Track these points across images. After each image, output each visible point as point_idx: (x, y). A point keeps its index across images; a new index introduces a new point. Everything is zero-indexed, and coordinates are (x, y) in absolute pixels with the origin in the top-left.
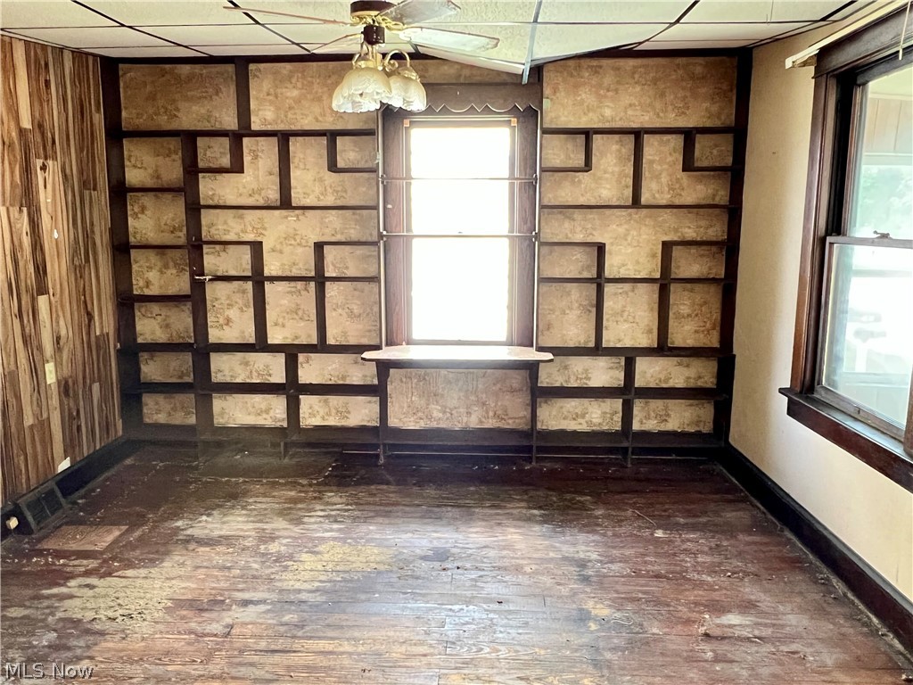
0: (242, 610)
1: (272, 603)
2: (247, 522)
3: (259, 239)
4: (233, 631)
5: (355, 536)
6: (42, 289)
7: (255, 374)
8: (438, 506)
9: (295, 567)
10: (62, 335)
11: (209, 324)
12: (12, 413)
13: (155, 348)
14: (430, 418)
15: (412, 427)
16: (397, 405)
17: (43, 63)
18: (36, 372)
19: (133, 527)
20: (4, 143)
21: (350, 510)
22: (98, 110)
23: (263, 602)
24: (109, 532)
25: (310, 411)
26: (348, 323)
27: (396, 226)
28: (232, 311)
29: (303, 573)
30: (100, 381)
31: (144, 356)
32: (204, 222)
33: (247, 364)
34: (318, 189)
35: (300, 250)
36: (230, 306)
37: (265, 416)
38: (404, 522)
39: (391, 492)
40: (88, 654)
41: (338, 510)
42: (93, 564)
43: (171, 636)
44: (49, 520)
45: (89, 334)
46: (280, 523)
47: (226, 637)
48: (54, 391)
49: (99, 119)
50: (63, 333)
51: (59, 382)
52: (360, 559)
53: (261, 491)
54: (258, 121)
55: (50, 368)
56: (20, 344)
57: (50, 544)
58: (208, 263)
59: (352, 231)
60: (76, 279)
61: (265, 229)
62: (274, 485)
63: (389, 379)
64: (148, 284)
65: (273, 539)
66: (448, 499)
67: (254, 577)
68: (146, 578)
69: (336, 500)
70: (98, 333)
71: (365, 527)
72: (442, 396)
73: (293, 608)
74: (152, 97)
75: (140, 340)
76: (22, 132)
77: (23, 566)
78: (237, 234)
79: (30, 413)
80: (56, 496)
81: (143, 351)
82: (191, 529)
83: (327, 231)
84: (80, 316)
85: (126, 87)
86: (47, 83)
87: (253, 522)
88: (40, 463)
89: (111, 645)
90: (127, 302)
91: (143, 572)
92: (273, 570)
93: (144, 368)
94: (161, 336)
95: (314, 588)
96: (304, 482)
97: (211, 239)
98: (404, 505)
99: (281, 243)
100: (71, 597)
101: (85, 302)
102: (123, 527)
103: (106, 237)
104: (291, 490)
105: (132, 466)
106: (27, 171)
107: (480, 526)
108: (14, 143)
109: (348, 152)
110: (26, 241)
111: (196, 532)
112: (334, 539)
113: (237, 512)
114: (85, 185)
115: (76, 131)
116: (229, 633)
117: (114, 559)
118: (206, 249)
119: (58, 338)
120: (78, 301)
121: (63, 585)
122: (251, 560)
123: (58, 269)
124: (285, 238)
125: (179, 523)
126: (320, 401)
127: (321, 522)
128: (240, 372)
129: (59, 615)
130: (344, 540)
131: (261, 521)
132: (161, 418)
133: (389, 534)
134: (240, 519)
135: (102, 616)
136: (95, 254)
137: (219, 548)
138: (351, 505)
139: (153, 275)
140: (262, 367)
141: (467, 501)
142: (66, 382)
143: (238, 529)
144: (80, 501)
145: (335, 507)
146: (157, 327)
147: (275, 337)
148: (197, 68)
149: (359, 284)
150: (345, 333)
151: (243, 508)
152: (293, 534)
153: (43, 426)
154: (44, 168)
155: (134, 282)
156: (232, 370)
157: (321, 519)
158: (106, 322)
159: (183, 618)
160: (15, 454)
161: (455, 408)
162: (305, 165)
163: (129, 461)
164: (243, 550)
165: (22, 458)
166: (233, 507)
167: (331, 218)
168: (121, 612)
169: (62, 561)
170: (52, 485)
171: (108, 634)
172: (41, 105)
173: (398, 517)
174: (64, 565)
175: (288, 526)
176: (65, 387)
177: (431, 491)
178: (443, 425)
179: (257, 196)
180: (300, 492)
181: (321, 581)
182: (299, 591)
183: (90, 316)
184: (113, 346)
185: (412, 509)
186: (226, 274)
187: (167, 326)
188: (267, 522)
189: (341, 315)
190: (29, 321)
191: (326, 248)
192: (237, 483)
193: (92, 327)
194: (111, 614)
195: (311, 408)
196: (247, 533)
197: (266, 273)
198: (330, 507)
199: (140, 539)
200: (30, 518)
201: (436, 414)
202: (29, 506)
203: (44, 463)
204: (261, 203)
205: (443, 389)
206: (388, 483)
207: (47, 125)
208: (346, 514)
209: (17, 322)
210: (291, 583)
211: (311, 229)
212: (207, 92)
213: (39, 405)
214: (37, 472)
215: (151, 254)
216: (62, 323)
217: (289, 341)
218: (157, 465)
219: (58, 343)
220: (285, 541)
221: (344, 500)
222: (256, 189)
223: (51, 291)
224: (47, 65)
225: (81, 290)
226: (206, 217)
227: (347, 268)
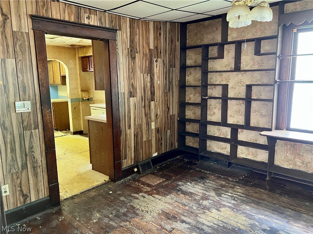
0: (180, 224)
1: (191, 225)
2: (202, 189)
3: (227, 83)
4: (173, 231)
5: (238, 209)
6: (153, 99)
7: (222, 134)
8: (284, 207)
9: (208, 214)
10: (158, 114)
11: (208, 114)
12: (139, 136)
13: (191, 121)
14: (295, 164)
15: (286, 167)
16: (279, 156)
17: (159, 27)
18: (148, 124)
19: (167, 180)
20: (144, 54)
21: (242, 196)
22: (178, 41)
23: (189, 224)
24: (160, 180)
25: (241, 151)
26: (260, 118)
27: (285, 77)
28: (215, 110)
29: (209, 217)
30: (170, 129)
31: (187, 123)
32: (209, 77)
33: (219, 130)
34: (251, 63)
35: (243, 88)
36: (215, 108)
37: (224, 150)
38: (263, 209)
39: (264, 194)
40: (129, 220)
41: (237, 195)
42: (149, 189)
43: (154, 224)
44: (146, 171)
45: (168, 114)
46: (213, 194)
47: (169, 232)
48: (154, 131)
49: (178, 44)
50: (159, 113)
51: (156, 128)
52: (235, 220)
53: (213, 178)
54: (230, 38)
55: (153, 124)
56: (144, 115)
57: (143, 179)
58: (209, 92)
59: (265, 80)
60: (165, 97)
61: (230, 79)
62: (219, 178)
63: (276, 144)
64: (190, 99)
65: (206, 199)
66: (291, 205)
67: (192, 212)
68: (160, 200)
69: (240, 190)
70: (171, 114)
71: (244, 206)
72: (303, 156)
73: (198, 231)
74: (196, 34)
75: (186, 118)
76: (150, 50)
77: (133, 184)
78: (220, 82)
79: (145, 137)
80: (150, 164)
81: (187, 122)
82: (182, 187)
83: (254, 80)
84: (165, 108)
85: (189, 32)
86: (160, 34)
87: (203, 190)
88: (147, 153)
89: (137, 220)
90: (183, 105)
91: (160, 197)
92: (200, 212)
93: (187, 127)
94: (193, 117)
95: (210, 226)
96: (230, 179)
97: (211, 84)
98: (268, 202)
99: (235, 85)
100: (137, 199)
101: (167, 104)
102: (164, 179)
103: (177, 83)
104: (223, 181)
105: (179, 158)
106: (151, 63)
107: (302, 224)
108: (147, 54)
109: (265, 47)
110: (149, 84)
111: (183, 188)
112: (229, 207)
113: (200, 184)
114: (171, 66)
115: (169, 48)
116: (171, 231)
117: (155, 190)
118: (209, 87)
119: (157, 115)
120: (165, 103)
121: (138, 194)
122: (194, 205)
123: (159, 93)
124: (237, 83)
125: (180, 183)
126: (245, 149)
127: (228, 198)
128: (217, 132)
129: (131, 204)
130: (232, 209)
131: (206, 191)
132: (191, 144)
133: (254, 213)
134: (200, 187)
135: (141, 209)
136: (172, 88)
137: (187, 197)
138: (244, 194)
139: (191, 96)
140: (224, 132)
141: (301, 209)
142: (158, 129)
143: (197, 191)
144: (158, 167)
145: (237, 193)
146: (192, 114)
147: (230, 121)
148: (211, 21)
149: (266, 103)
150: (258, 122)
151: (203, 184)
152: (215, 200)
153: (149, 141)
154: (156, 61)
155: (186, 98)
156: (214, 131)
157: (229, 197)
158: (174, 110)
159: (161, 219)
160: (139, 149)
161: (309, 163)
162: (247, 53)
163: (178, 157)
164: (194, 200)
165: (141, 150)
166: (200, 182)
167: (256, 75)
168: (146, 209)
169: (142, 186)
170: (150, 160)
171: (139, 216)
172: (158, 41)
173: (262, 206)
174: (142, 187)
175: (214, 196)
176: (158, 130)
177: (285, 199)
178: (302, 169)
179: (228, 67)
180: (227, 183)
181: (214, 224)
182: (204, 224)
183: (169, 108)
184: (176, 119)
185: (271, 205)
186: (215, 96)
187: (195, 113)
188: (208, 192)
189: (257, 115)
190: (147, 109)
191: (253, 87)
192: (206, 173)
193: (169, 112)
194: (143, 209)
195: (242, 150)
196: (199, 194)
197: (229, 96)
198: (235, 193)
199: (166, 185)
200: (141, 170)
201: (298, 163)
202: (141, 165)
203: (148, 154)
204: (229, 69)
205: (303, 153)
206: (265, 189)
207: (159, 48)
208: (240, 198)
209: (143, 109)
210: (203, 220)
211: (247, 79)
212: (213, 30)
213: (148, 134)
214: (146, 155)
215: (192, 88)
216: (158, 110)
217: (235, 123)
218: (185, 160)
219: (157, 116)
220: (210, 202)
221: (242, 191)
222: (227, 64)
223: (156, 100)
224: (160, 28)
225: (166, 101)
226: (210, 75)
227: (261, 95)
